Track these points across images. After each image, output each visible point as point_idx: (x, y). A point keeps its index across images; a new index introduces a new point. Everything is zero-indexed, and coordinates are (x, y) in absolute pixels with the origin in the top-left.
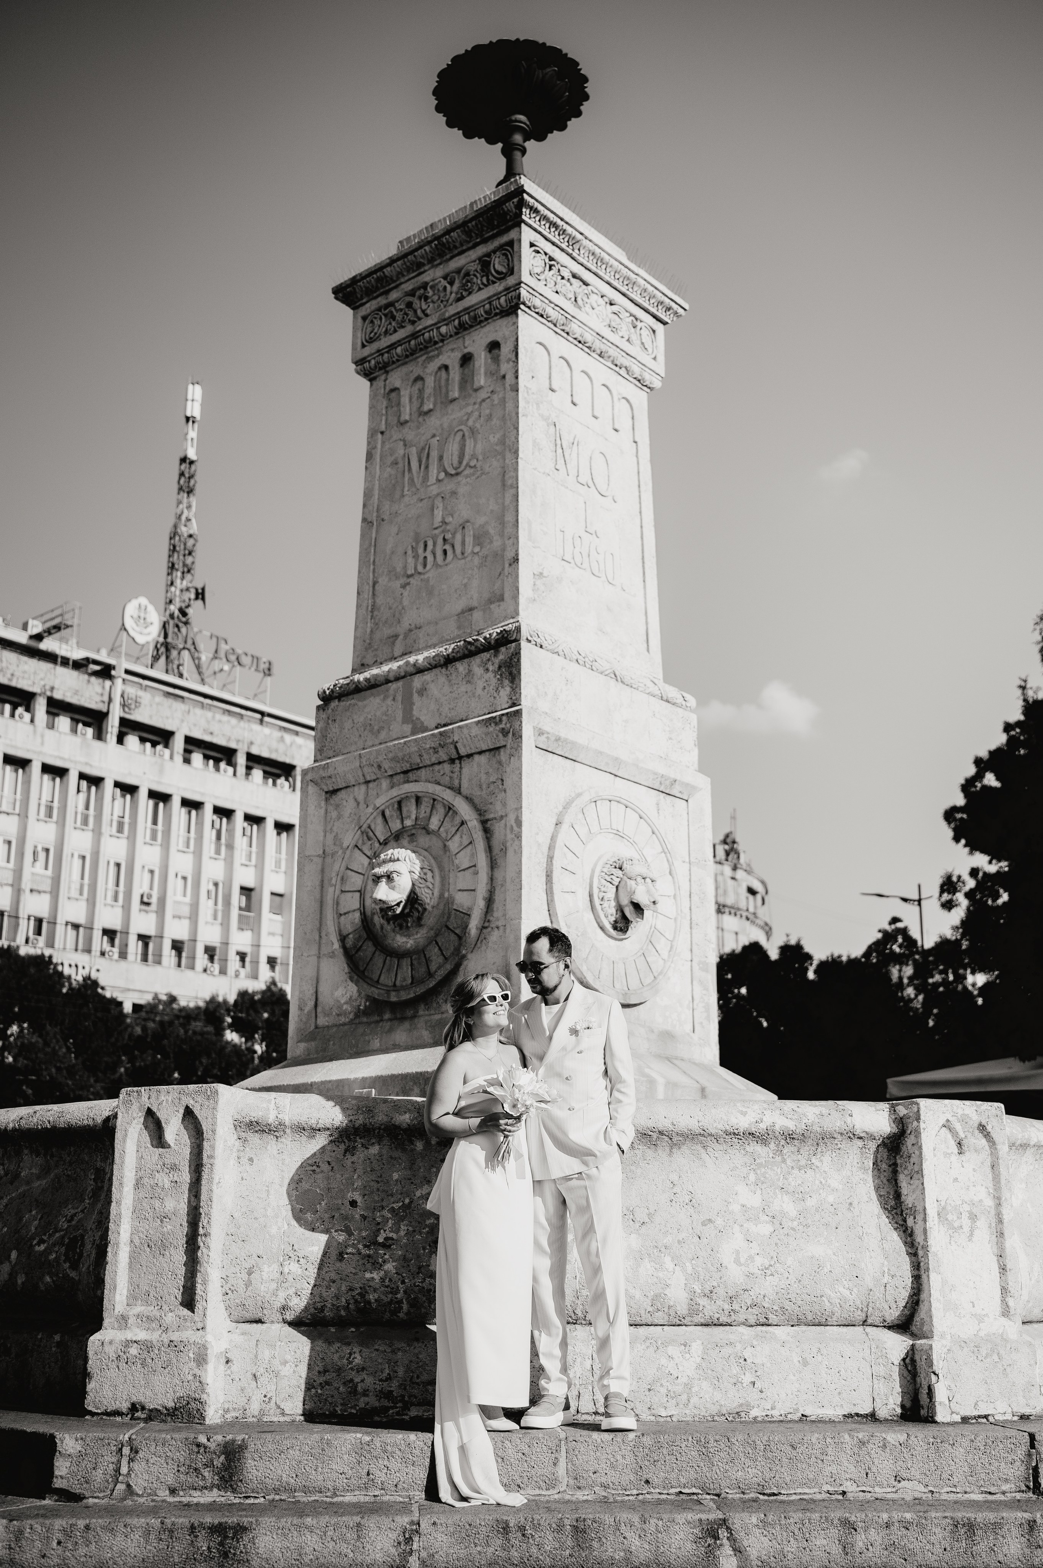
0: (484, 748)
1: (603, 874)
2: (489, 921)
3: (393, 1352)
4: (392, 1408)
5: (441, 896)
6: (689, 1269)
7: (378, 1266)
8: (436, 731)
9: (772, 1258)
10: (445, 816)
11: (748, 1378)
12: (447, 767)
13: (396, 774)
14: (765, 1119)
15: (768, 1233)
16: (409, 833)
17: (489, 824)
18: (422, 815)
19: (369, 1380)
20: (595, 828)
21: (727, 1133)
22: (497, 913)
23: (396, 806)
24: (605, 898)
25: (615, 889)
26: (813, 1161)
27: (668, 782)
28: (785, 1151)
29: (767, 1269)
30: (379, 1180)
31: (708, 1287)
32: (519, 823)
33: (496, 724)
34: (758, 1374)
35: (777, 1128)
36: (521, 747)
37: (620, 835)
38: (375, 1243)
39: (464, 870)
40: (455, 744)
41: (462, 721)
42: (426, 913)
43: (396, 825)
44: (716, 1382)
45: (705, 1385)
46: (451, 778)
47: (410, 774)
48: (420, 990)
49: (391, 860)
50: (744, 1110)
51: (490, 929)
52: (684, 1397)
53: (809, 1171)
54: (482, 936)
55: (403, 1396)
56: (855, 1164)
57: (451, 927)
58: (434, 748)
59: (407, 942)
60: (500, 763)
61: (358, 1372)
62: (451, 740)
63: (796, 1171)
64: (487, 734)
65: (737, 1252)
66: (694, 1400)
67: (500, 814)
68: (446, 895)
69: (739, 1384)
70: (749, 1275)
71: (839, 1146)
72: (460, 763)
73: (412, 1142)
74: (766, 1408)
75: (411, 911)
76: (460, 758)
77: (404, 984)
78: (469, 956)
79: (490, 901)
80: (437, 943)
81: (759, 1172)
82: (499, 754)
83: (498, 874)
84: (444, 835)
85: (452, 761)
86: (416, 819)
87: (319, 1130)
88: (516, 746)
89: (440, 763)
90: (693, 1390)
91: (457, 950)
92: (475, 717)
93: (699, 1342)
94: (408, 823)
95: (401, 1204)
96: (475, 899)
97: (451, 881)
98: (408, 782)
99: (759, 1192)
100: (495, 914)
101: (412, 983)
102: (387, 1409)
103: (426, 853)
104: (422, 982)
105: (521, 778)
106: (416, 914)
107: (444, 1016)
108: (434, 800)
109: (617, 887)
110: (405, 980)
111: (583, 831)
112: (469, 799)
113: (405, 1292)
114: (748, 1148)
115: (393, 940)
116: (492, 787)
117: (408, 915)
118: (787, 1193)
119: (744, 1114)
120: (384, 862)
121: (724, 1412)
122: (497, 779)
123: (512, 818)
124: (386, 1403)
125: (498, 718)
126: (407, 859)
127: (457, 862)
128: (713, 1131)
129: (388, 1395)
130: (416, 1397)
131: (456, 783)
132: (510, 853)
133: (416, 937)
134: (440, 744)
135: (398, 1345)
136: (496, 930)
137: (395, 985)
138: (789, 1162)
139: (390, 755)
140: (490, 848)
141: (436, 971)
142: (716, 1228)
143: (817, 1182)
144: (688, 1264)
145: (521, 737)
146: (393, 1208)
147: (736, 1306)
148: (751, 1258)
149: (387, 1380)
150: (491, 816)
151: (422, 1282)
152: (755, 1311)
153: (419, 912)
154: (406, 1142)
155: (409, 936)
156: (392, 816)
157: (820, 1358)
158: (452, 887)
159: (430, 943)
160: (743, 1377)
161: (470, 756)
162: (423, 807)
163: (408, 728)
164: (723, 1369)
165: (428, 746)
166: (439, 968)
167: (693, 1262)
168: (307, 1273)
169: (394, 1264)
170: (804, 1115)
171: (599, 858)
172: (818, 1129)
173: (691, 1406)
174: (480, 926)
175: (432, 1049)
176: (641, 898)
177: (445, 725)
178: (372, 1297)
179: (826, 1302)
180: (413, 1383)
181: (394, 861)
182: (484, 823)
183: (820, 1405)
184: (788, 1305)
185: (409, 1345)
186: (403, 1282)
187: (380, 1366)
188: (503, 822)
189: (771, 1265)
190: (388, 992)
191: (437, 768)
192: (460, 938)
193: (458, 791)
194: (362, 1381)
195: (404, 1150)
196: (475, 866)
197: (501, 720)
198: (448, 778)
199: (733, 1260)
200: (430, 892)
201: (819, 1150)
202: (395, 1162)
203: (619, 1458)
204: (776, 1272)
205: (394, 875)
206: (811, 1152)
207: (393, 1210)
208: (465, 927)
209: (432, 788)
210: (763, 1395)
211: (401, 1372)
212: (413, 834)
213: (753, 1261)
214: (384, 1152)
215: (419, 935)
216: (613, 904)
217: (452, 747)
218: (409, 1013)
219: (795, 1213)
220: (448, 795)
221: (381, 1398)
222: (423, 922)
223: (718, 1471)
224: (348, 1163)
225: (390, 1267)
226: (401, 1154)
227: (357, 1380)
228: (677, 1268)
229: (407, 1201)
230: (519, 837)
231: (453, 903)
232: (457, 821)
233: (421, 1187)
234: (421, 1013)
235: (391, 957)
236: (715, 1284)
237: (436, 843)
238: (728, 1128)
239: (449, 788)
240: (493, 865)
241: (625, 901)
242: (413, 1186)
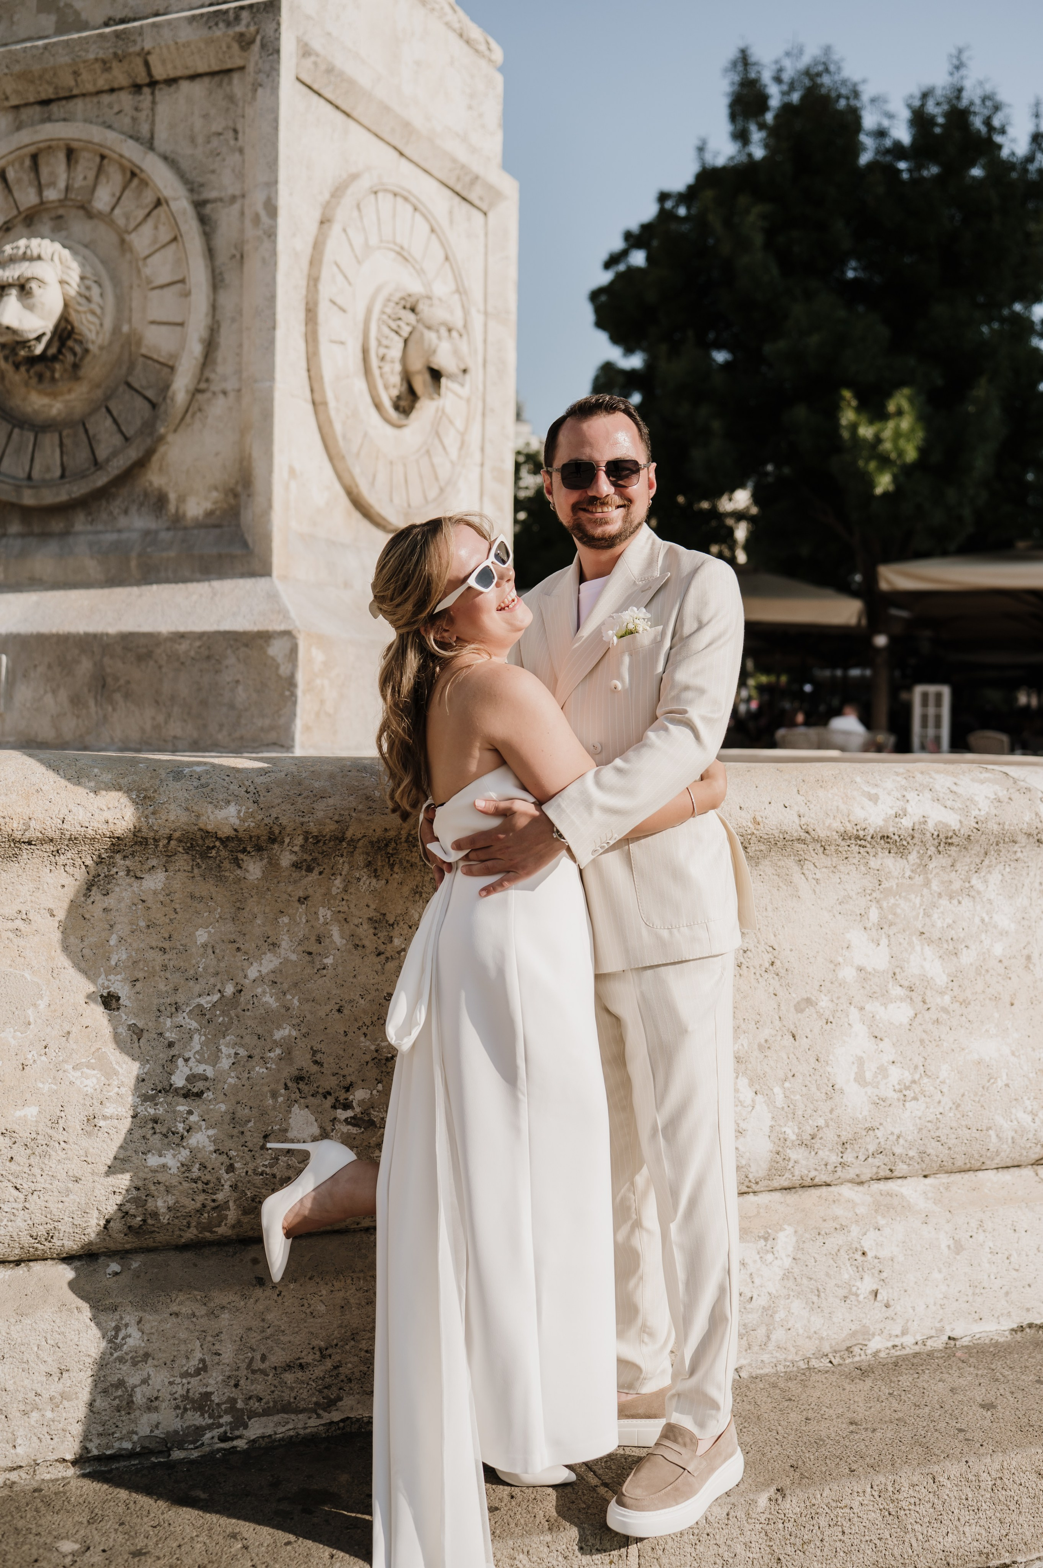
0: (202, 68)
1: (385, 317)
2: (207, 380)
3: (212, 1314)
4: (210, 1427)
5: (116, 330)
6: (780, 1100)
7: (176, 1139)
8: (108, 30)
9: (916, 1067)
10: (124, 189)
11: (868, 1284)
12: (126, 99)
13: (26, 105)
14: (909, 810)
15: (905, 1021)
16: (53, 214)
17: (208, 209)
18: (79, 182)
19: (159, 1379)
20: (374, 241)
21: (845, 836)
22: (224, 366)
23: (28, 162)
24: (388, 358)
25: (401, 345)
26: (974, 881)
27: (467, 179)
28: (931, 865)
29: (907, 1088)
30: (166, 945)
31: (809, 1130)
32: (272, 210)
33: (228, 24)
34: (884, 1275)
35: (930, 826)
36: (277, 71)
37: (403, 255)
38: (168, 1089)
39: (162, 287)
40: (145, 56)
41: (157, 15)
42: (88, 359)
43: (28, 198)
44: (815, 1299)
45: (797, 1306)
46: (134, 119)
47: (54, 107)
48: (79, 489)
49: (26, 258)
50: (873, 791)
51: (208, 395)
52: (762, 1331)
53: (966, 901)
54: (195, 406)
55: (233, 1401)
56: (1037, 885)
57: (136, 385)
58: (104, 62)
59: (51, 406)
60: (231, 98)
61: (135, 1364)
62: (137, 48)
63: (944, 902)
64: (210, 42)
65: (860, 1062)
66: (778, 1335)
67: (231, 191)
68: (125, 328)
69: (853, 1298)
70: (879, 1102)
71: (1019, 855)
72: (153, 93)
73: (237, 863)
74: (894, 1333)
75: (60, 351)
76: (153, 84)
77: (48, 476)
78: (170, 438)
79: (210, 346)
80: (109, 411)
81: (885, 904)
82: (230, 83)
83: (227, 300)
84: (121, 222)
85: (137, 88)
86: (67, 189)
87: (29, 843)
88: (267, 67)
89: (112, 90)
90: (777, 1317)
91: (149, 427)
92: (183, 10)
93: (789, 1230)
94: (51, 195)
95: (216, 997)
96: (183, 342)
97: (135, 304)
98: (49, 119)
99: (884, 941)
100: (220, 369)
101: (63, 476)
102: (199, 1431)
103: (87, 252)
104: (82, 475)
105: (276, 129)
106: (70, 358)
107: (125, 536)
108: (103, 157)
109: (406, 341)
110: (48, 469)
111: (358, 240)
112: (170, 161)
113: (234, 1187)
114: (874, 863)
115: (24, 399)
116: (215, 142)
117: (54, 358)
118: (930, 942)
119: (874, 799)
120: (12, 260)
121: (826, 1349)
122: (226, 128)
123: (257, 199)
124: (195, 1419)
125: (231, 15)
126: (56, 258)
127: (147, 271)
128: (822, 833)
129: (203, 1403)
130: (260, 1400)
131: (145, 129)
132: (253, 264)
133: (67, 397)
134: (115, 54)
135: (220, 1298)
136: (221, 396)
137: (29, 477)
138: (935, 886)
139: (17, 68)
140: (210, 252)
141: (108, 460)
142: (820, 1015)
143: (977, 920)
144: (777, 1090)
145: (278, 51)
146: (199, 1005)
147: (849, 1157)
148: (882, 1071)
149: (198, 1372)
150: (213, 195)
151: (271, 1166)
152: (877, 1161)
153: (75, 354)
154: (226, 864)
155: (54, 395)
156: (19, 181)
157: (981, 1237)
158: (136, 317)
159: (94, 411)
160: (858, 1284)
161: (172, 81)
162: (80, 168)
163: (48, 21)
164: (827, 1274)
165: (91, 56)
166: (115, 454)
167: (787, 1085)
168: (13, 1166)
169: (211, 1132)
170: (971, 799)
171: (378, 290)
172: (996, 827)
173: (771, 1346)
174: (191, 387)
175: (106, 592)
176: (444, 360)
177: (123, 21)
178: (161, 1204)
179: (994, 1136)
180: (254, 1372)
181: (32, 259)
182: (199, 205)
183: (977, 1317)
184: (933, 1148)
185: (244, 1297)
186: (231, 1168)
187: (183, 1347)
188: (236, 207)
189: (914, 1082)
190: (18, 488)
191: (106, 99)
192: (154, 406)
193: (150, 144)
194: (145, 1381)
195: (221, 879)
196: (182, 281)
197: (237, 18)
198: (127, 120)
199: (852, 1076)
200: (97, 321)
201: (986, 862)
202: (200, 906)
203: (739, 1549)
204: (922, 1092)
205: (34, 285)
206: (973, 867)
207: (201, 1012)
208: (165, 388)
209: (97, 134)
210: (890, 1312)
211: (228, 1352)
212: (60, 217)
213: (886, 1077)
214: (176, 885)
215: (73, 396)
216: (398, 367)
217: (139, 61)
218: (57, 525)
219: (945, 978)
220: (131, 151)
221: (186, 1410)
222: (82, 373)
223: (913, 1541)
224: (96, 911)
225: (201, 1139)
226: (213, 889)
227: (133, 1380)
228: (760, 1098)
229: (229, 989)
230: (271, 234)
231: (139, 343)
232: (149, 198)
233: (259, 959)
234: (79, 527)
235: (21, 427)
236: (821, 1122)
237: (106, 237)
238: (849, 827)
239: (131, 137)
240: (216, 282)
241: (417, 364)
242: (240, 956)
